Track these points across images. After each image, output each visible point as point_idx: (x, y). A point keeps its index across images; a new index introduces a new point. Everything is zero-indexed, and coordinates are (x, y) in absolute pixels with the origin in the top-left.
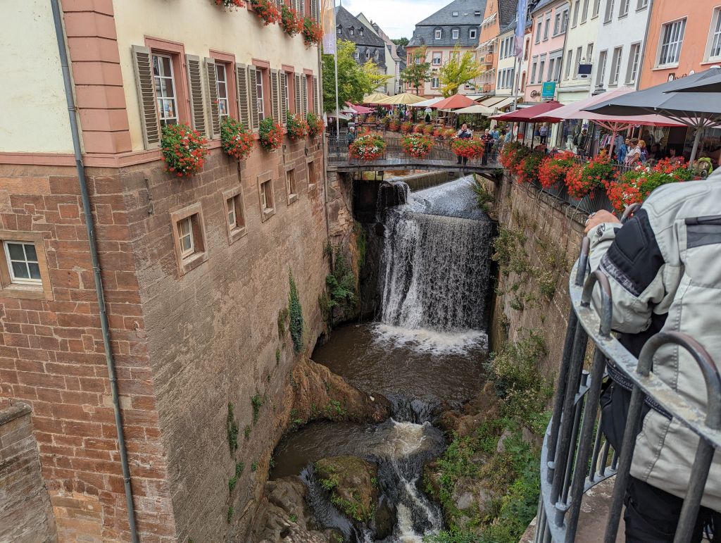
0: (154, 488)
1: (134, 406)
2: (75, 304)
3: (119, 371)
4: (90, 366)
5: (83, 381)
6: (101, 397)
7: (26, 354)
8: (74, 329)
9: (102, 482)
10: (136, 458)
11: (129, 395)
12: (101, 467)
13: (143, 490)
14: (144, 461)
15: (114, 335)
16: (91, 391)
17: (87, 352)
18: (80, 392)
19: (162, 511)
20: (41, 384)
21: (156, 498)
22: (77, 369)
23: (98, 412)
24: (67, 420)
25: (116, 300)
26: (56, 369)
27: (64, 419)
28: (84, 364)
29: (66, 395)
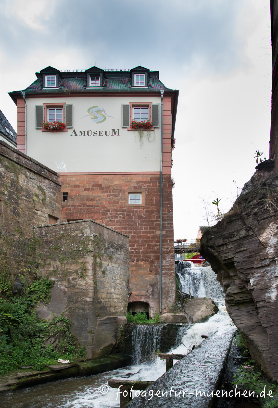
0: (169, 257)
1: (166, 233)
2: (151, 207)
3: (163, 224)
4: (153, 223)
5: (150, 227)
6: (155, 231)
7: (132, 221)
8: (150, 213)
9: (151, 257)
10: (164, 248)
11: (165, 230)
12: (151, 252)
13: (165, 258)
14: (167, 249)
15: (163, 214)
16: (152, 230)
17: (153, 219)
18: (148, 231)
19: (171, 264)
20: (135, 230)
21: (169, 260)
22: (149, 224)
23: (153, 236)
26: (141, 225)
27: (141, 239)
28: (151, 223)
29: (143, 232)
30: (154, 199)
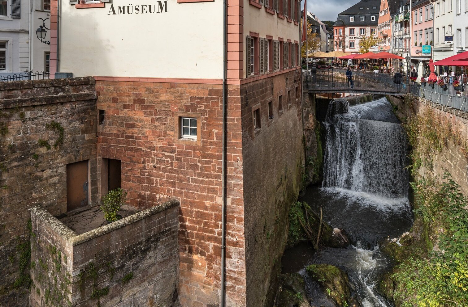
1: (232, 203)
3: (227, 184)
4: (213, 180)
5: (208, 189)
6: (216, 197)
7: (182, 173)
9: (209, 248)
11: (230, 197)
12: (210, 239)
13: (231, 254)
14: (233, 236)
15: (228, 164)
16: (211, 193)
17: (212, 173)
18: (206, 194)
19: (240, 268)
20: (186, 189)
21: (237, 260)
24: (196, 210)
25: (231, 146)
26: (196, 181)
27: (194, 209)
28: (210, 179)
29: (199, 195)
30: (215, 133)
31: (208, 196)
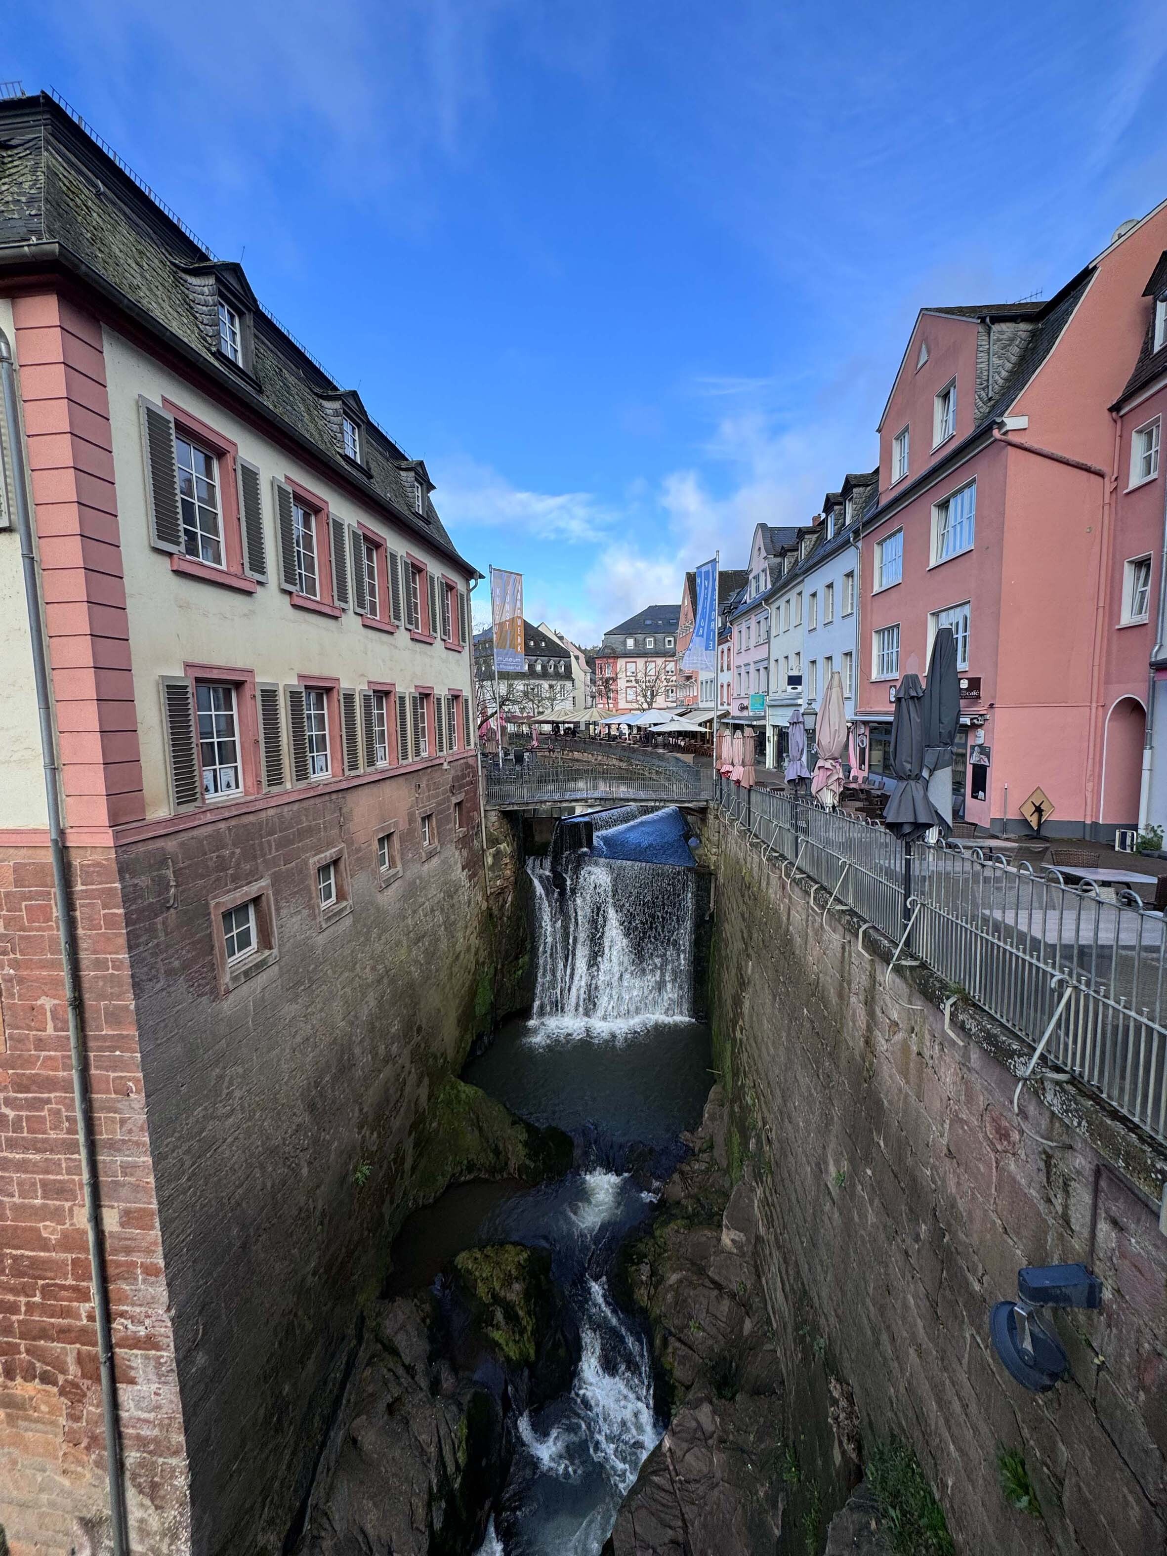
0: (151, 1370)
1: (122, 1225)
2: (39, 1057)
3: (100, 1166)
4: (57, 1157)
5: (44, 1184)
6: (71, 1210)
8: (35, 1098)
9: (65, 1362)
10: (122, 1315)
11: (116, 1204)
12: (64, 1334)
13: (133, 1373)
14: (135, 1320)
15: (96, 1105)
16: (56, 1199)
17: (53, 1135)
18: (38, 1202)
19: (164, 1411)
21: (154, 1387)
22: (35, 1164)
23: (65, 1235)
24: (14, 1252)
25: (101, 1049)
26: (3, 1164)
27: (8, 1251)
28: (48, 1155)
29: (15, 1208)
30: (48, 1007)
31: (44, 1206)
